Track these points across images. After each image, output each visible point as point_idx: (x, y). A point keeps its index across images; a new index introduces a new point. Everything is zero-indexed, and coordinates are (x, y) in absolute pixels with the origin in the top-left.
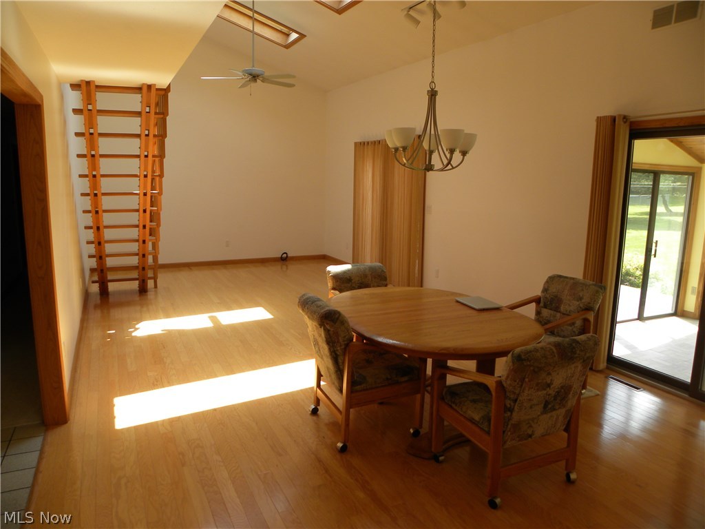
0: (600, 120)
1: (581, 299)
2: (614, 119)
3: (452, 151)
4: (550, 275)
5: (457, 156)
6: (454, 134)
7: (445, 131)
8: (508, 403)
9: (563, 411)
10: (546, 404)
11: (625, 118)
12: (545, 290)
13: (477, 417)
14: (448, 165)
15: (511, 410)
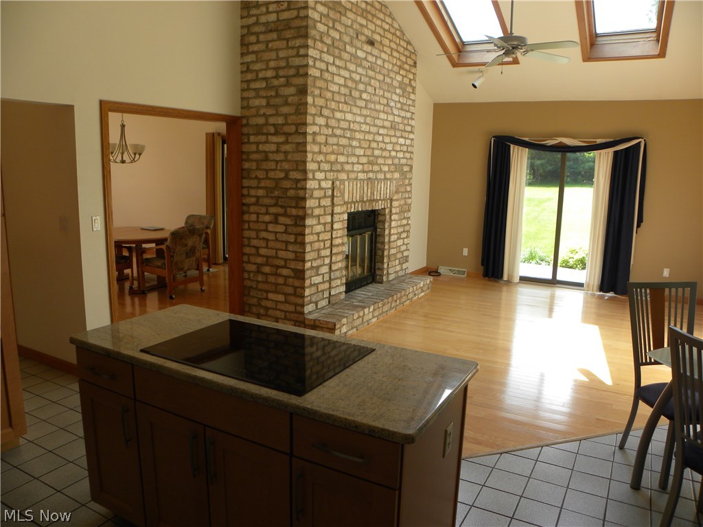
0: (207, 134)
1: (203, 223)
2: (213, 134)
3: (135, 154)
4: (189, 214)
5: (137, 156)
6: (135, 146)
7: (130, 145)
8: (172, 254)
9: (194, 258)
10: (187, 254)
11: (219, 134)
12: (186, 223)
13: (160, 264)
14: (133, 161)
15: (173, 256)
